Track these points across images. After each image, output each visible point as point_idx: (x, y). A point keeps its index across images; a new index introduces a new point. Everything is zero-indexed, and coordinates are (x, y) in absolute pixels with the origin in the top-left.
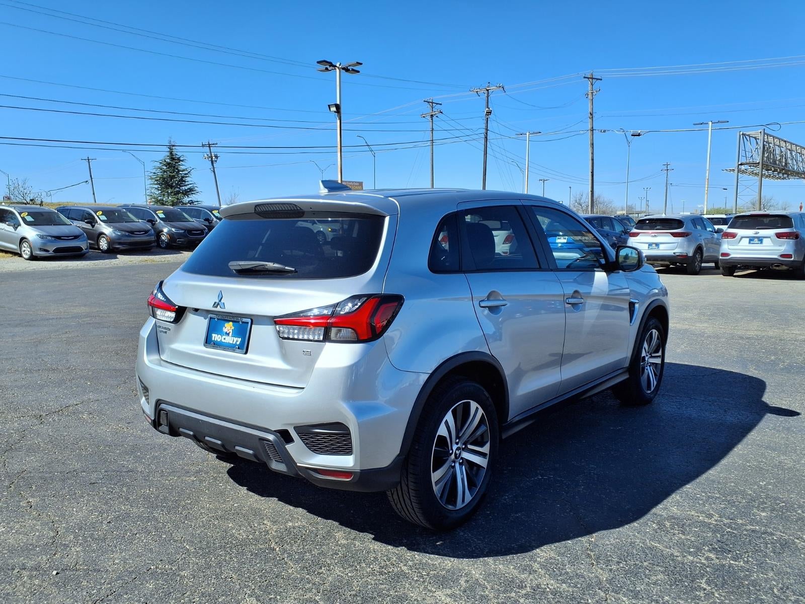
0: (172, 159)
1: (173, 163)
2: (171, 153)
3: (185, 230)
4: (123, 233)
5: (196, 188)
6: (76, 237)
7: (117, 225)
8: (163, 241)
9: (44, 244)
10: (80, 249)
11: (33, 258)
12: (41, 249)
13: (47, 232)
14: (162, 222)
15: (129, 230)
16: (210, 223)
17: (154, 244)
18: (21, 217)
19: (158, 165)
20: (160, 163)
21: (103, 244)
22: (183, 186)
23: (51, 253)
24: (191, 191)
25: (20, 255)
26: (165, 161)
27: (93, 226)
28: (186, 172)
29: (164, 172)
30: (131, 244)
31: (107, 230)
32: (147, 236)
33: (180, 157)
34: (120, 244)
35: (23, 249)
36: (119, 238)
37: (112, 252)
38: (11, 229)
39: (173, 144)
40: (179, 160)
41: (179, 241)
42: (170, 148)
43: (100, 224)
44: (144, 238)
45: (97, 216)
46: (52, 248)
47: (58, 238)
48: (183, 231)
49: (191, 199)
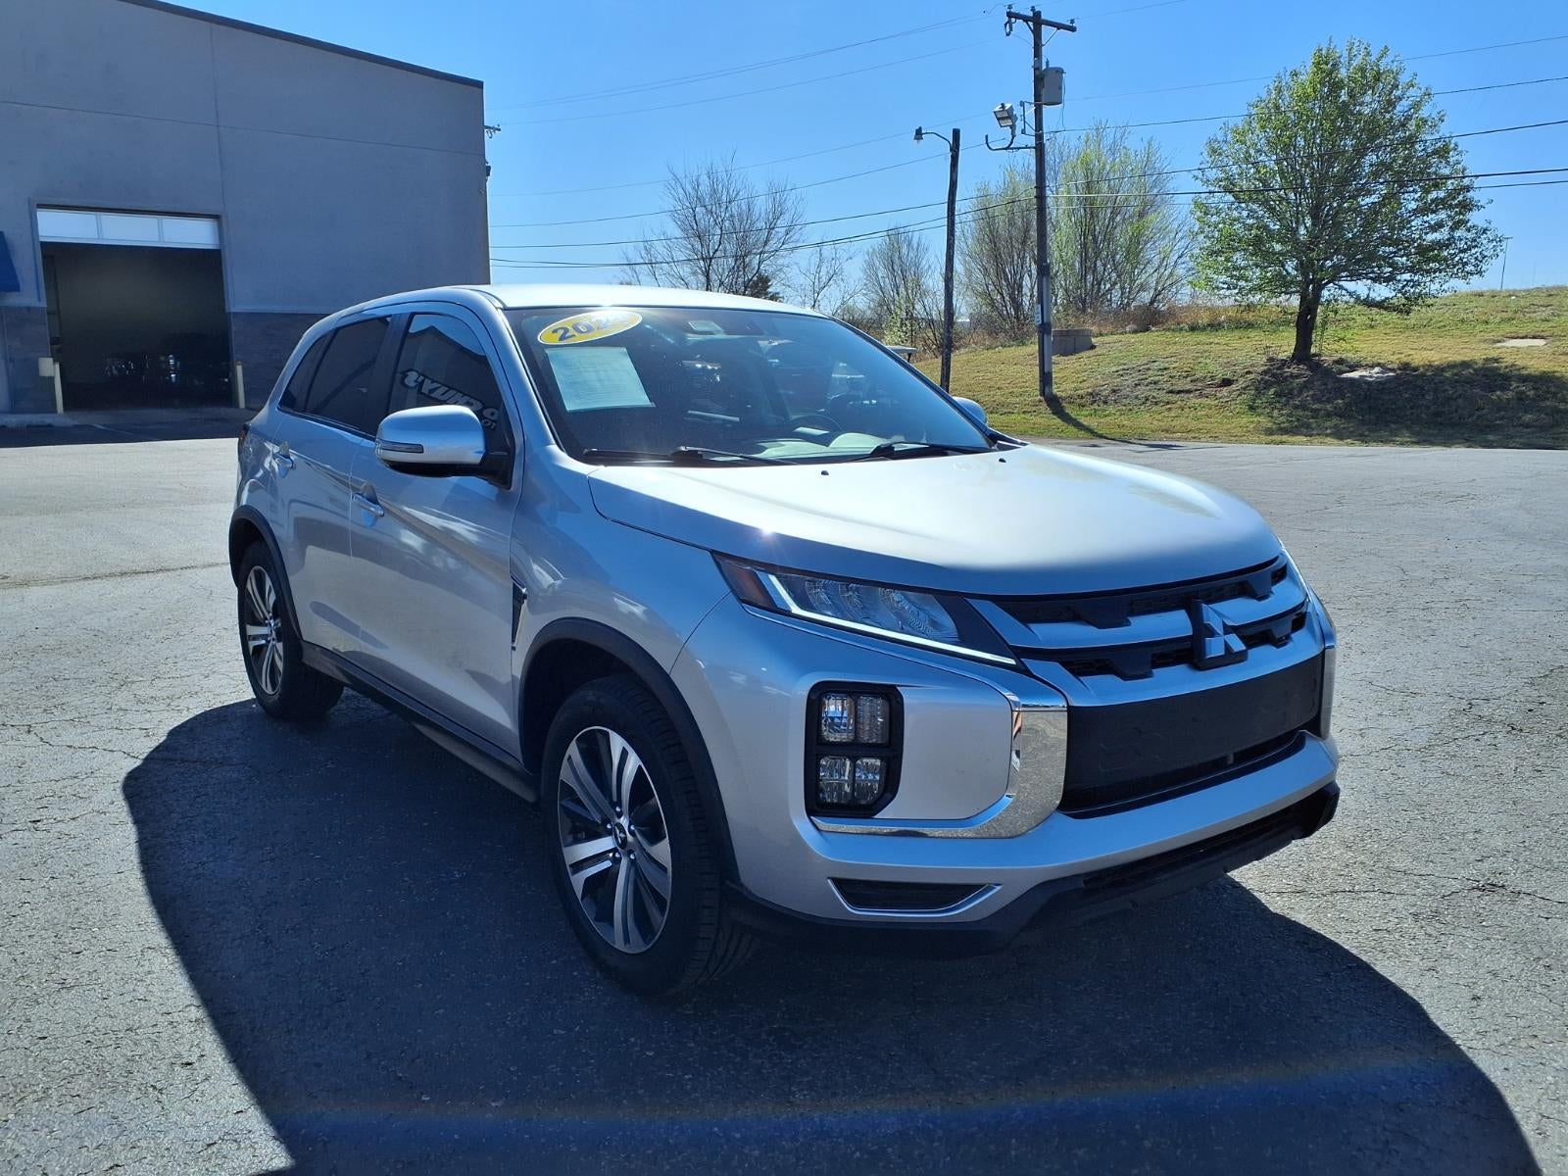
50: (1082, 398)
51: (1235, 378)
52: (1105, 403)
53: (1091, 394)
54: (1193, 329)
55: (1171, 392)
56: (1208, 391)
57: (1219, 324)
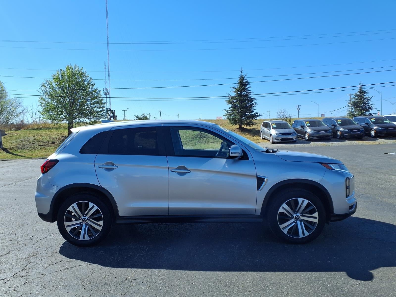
0: (361, 93)
1: (361, 94)
2: (360, 89)
3: (349, 130)
4: (315, 131)
5: (373, 107)
6: (291, 134)
7: (313, 128)
8: (338, 135)
9: (277, 137)
10: (292, 139)
11: (273, 143)
12: (276, 139)
13: (279, 132)
14: (339, 126)
15: (318, 130)
16: (368, 125)
17: (331, 137)
18: (272, 126)
19: (353, 96)
20: (355, 95)
21: (307, 137)
22: (366, 106)
23: (279, 141)
24: (371, 108)
25: (270, 141)
26: (356, 94)
27: (304, 128)
28: (369, 98)
29: (356, 100)
30: (318, 137)
31: (309, 130)
32: (328, 133)
33: (365, 91)
34: (313, 136)
35: (271, 139)
36: (313, 134)
37: (309, 140)
38: (268, 130)
39: (362, 85)
40: (365, 93)
41: (345, 135)
42: (360, 87)
43: (306, 128)
44: (325, 134)
45: (306, 124)
46: (280, 139)
47: (283, 134)
48: (348, 130)
49: (370, 113)
50: (14, 148)
51: (56, 142)
52: (22, 149)
53: (16, 147)
54: (34, 129)
55: (40, 145)
56: (49, 145)
57: (41, 128)
